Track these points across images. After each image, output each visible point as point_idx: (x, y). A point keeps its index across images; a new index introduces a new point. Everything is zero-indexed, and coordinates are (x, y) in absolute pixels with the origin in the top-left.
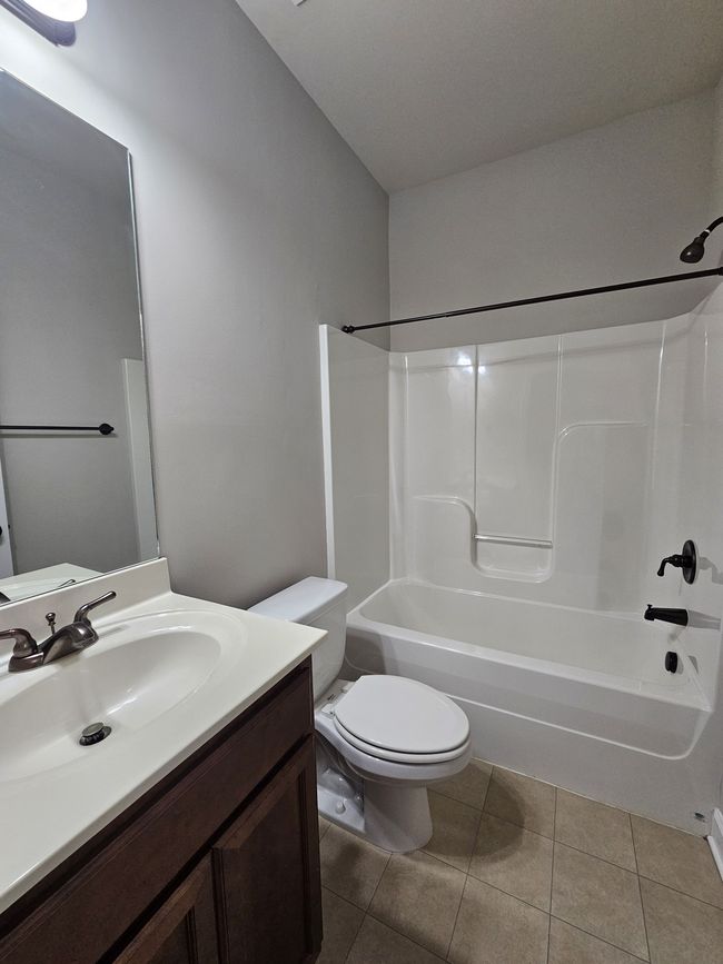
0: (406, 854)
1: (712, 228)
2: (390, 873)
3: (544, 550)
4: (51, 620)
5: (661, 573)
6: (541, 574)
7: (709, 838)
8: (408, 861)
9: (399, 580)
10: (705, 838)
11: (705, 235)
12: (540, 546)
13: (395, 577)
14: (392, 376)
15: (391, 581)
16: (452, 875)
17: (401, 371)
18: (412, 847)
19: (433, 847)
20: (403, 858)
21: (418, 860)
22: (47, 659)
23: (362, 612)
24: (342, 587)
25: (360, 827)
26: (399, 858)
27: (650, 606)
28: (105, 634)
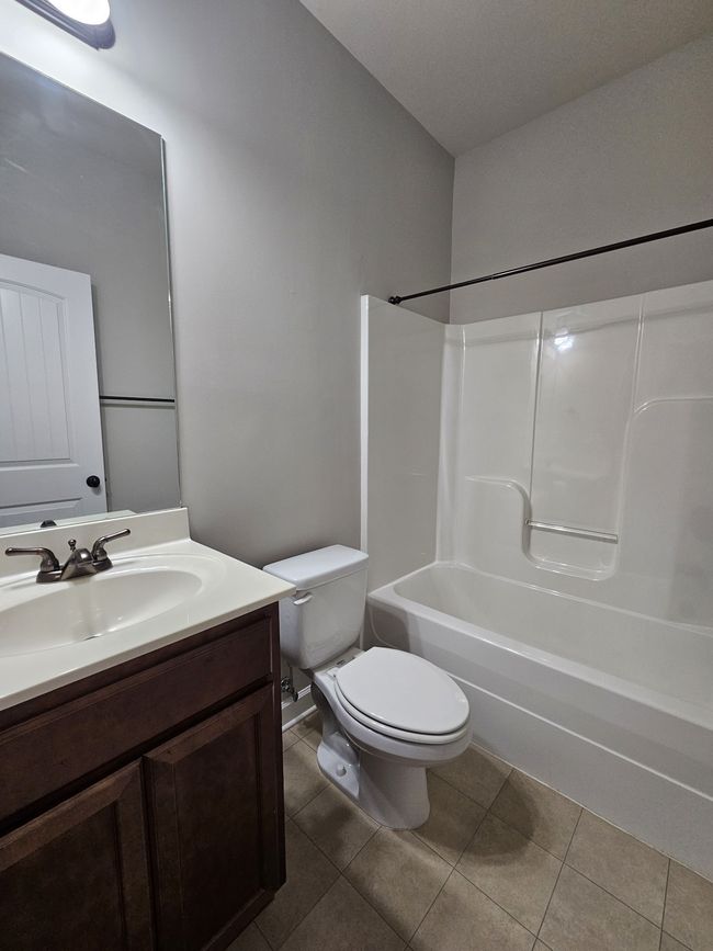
0: (395, 831)
2: (374, 843)
3: (609, 545)
4: (72, 544)
6: (602, 572)
8: (396, 838)
9: (445, 563)
12: (605, 540)
13: (442, 559)
14: (447, 349)
15: (436, 562)
16: (438, 865)
17: (457, 344)
18: (402, 825)
19: (424, 832)
20: (391, 834)
21: (405, 839)
22: (64, 577)
25: (356, 793)
26: (387, 832)
28: (117, 565)
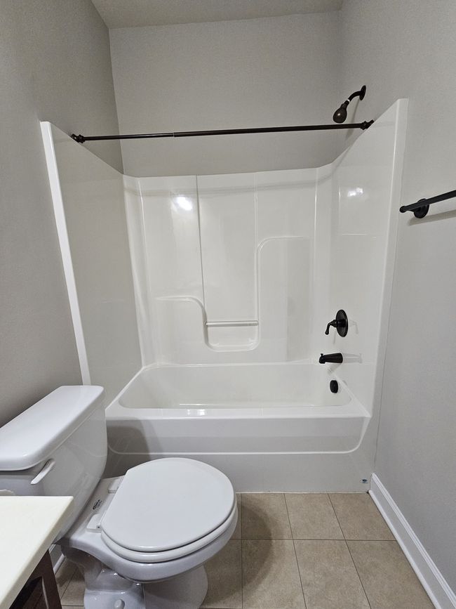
1: (351, 98)
3: (253, 327)
5: (327, 333)
6: (252, 344)
7: (370, 492)
9: (150, 366)
10: (368, 493)
11: (347, 103)
12: (250, 325)
13: (147, 365)
14: (127, 197)
15: (143, 368)
17: (135, 193)
19: (210, 599)
23: (121, 402)
24: (98, 390)
27: (322, 354)
